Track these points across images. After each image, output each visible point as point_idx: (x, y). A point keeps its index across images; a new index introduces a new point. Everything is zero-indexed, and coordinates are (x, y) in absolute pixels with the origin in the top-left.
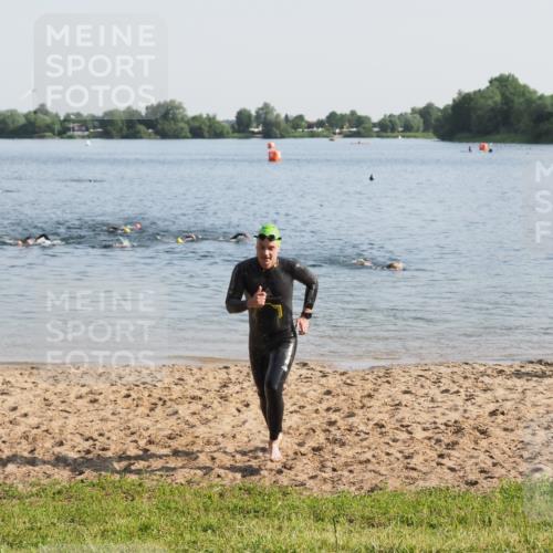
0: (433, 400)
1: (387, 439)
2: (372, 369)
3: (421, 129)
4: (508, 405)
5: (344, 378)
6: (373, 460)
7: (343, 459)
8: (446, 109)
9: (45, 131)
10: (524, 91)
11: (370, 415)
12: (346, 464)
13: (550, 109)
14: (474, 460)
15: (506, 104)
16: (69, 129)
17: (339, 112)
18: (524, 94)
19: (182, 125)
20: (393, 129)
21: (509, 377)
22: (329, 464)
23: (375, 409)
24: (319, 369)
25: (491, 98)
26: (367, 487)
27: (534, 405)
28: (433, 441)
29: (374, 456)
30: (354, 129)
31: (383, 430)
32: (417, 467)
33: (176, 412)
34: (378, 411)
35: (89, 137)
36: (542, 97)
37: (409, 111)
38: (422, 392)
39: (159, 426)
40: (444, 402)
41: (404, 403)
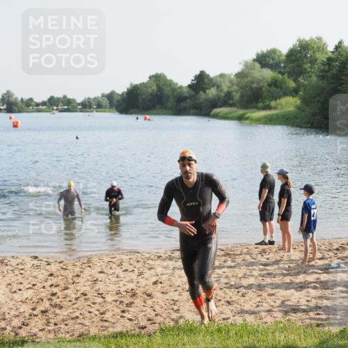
0: (118, 277)
1: (89, 303)
2: (79, 259)
3: (108, 106)
4: (164, 277)
5: (61, 265)
6: (80, 316)
7: (61, 317)
8: (123, 94)
10: (170, 84)
11: (78, 288)
12: (63, 320)
13: (186, 94)
14: (143, 313)
15: (160, 91)
17: (55, 96)
18: (170, 85)
20: (90, 107)
21: (164, 260)
22: (52, 321)
23: (81, 284)
24: (46, 260)
25: (151, 87)
26: (76, 334)
28: (118, 303)
29: (81, 314)
30: (66, 107)
31: (87, 297)
32: (109, 320)
34: (83, 285)
36: (181, 87)
37: (100, 96)
38: (111, 272)
40: (124, 277)
41: (100, 279)
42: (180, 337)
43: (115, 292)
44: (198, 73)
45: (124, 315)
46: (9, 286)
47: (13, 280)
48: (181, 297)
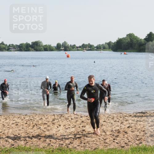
0: (112, 124)
3: (108, 48)
4: (133, 125)
5: (87, 118)
6: (95, 141)
7: (87, 141)
8: (115, 43)
9: (3, 49)
10: (136, 38)
12: (88, 142)
13: (143, 43)
14: (123, 140)
15: (131, 41)
16: (10, 49)
17: (85, 44)
18: (136, 39)
19: (42, 47)
20: (100, 49)
21: (133, 117)
22: (83, 142)
24: (80, 115)
25: (127, 40)
26: (93, 148)
27: (140, 125)
28: (112, 135)
29: (95, 140)
30: (90, 49)
32: (107, 142)
33: (40, 128)
35: (16, 51)
36: (141, 40)
37: (105, 43)
38: (109, 121)
39: (35, 132)
40: (115, 124)
41: (104, 125)
42: (140, 152)
43: (110, 131)
44: (149, 33)
45: (115, 141)
46: (64, 126)
47: (66, 123)
48: (140, 134)
